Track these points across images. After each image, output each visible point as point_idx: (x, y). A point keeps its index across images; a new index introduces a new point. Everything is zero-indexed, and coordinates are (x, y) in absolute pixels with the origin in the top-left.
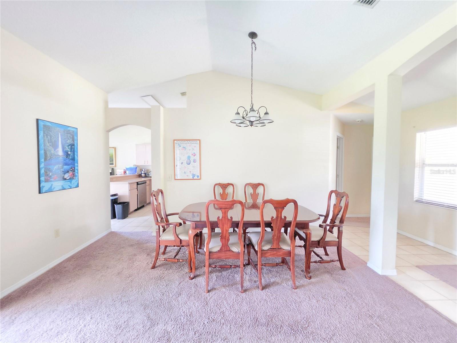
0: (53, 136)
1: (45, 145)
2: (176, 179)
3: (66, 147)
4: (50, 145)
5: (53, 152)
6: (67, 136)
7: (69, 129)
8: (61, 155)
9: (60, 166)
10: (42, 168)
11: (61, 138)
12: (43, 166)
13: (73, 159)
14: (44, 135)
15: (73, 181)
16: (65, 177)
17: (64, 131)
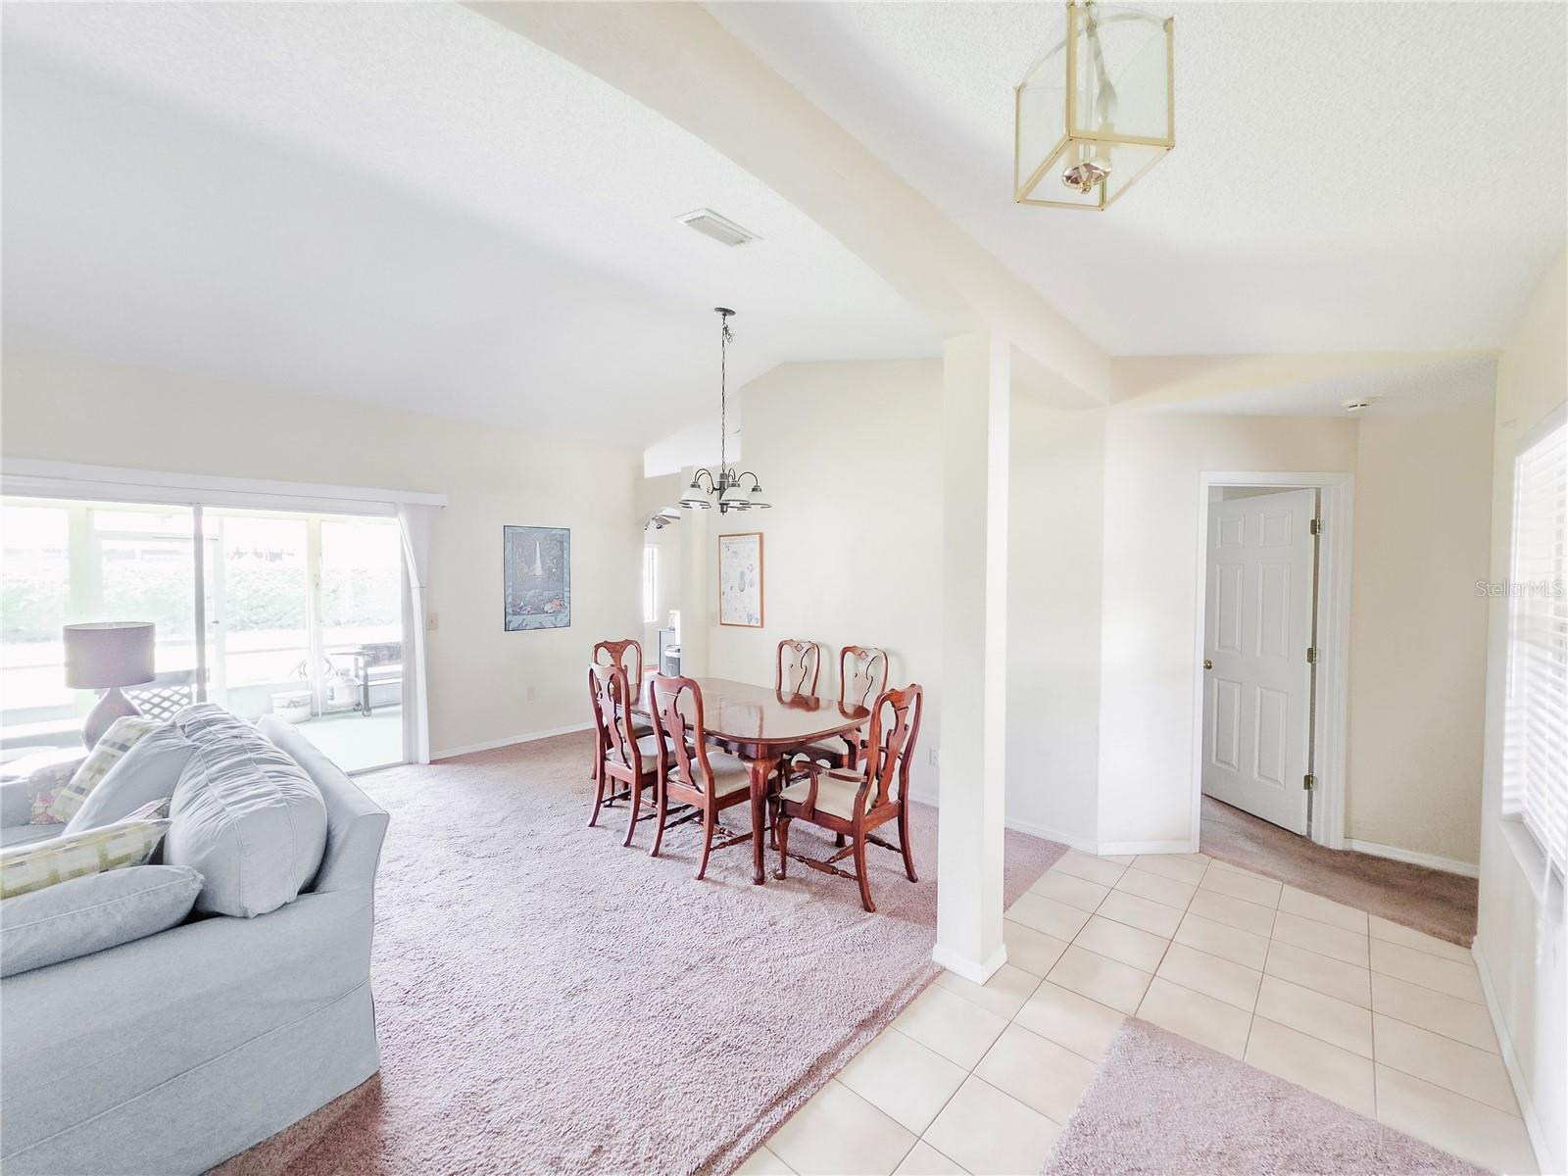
0: (528, 548)
1: (514, 563)
2: (722, 623)
3: (549, 562)
4: (522, 562)
5: (526, 570)
6: (551, 544)
7: (555, 532)
8: (538, 575)
9: (538, 591)
10: (509, 595)
11: (540, 550)
12: (511, 592)
13: (562, 580)
14: (513, 549)
15: (560, 616)
16: (545, 609)
17: (545, 538)
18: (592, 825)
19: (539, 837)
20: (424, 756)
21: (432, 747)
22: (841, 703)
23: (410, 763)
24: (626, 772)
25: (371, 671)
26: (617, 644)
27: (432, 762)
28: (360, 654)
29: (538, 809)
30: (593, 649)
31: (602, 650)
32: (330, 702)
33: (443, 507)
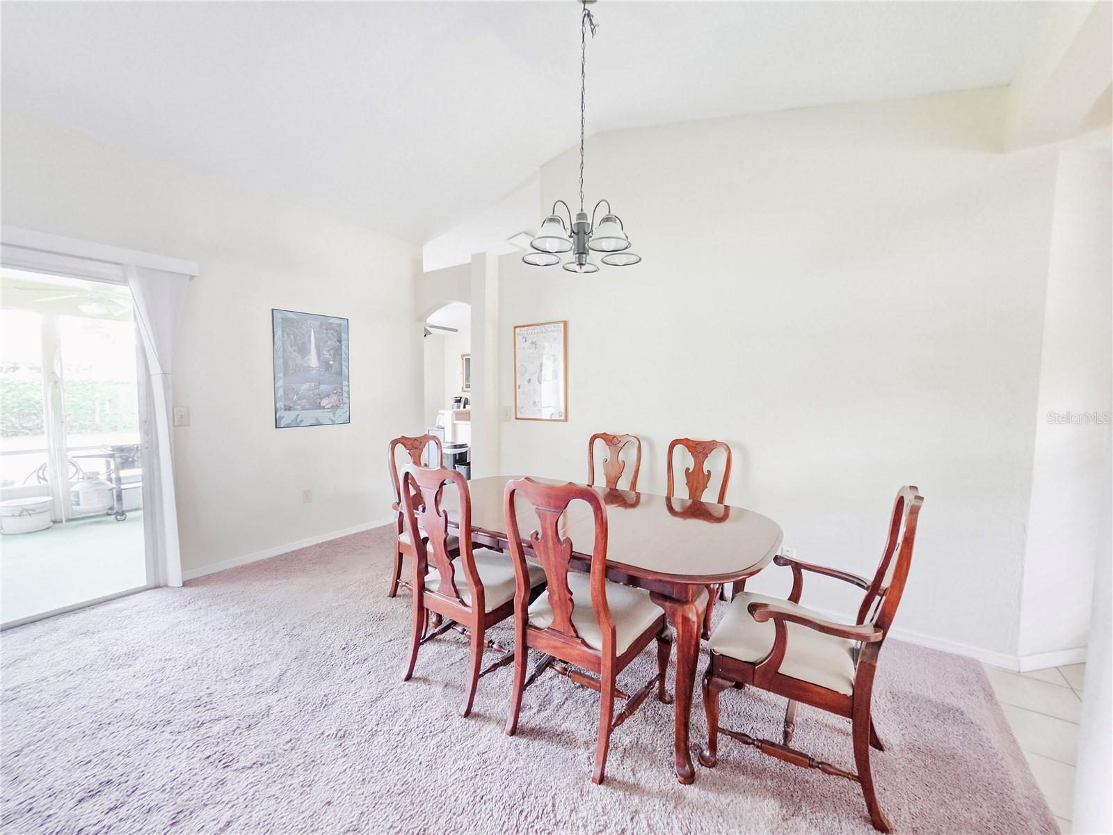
0: (301, 335)
1: (284, 351)
2: (518, 417)
3: (325, 353)
4: (294, 351)
5: (299, 360)
6: (327, 333)
7: (331, 320)
8: (314, 366)
9: (313, 384)
10: (279, 387)
11: (315, 338)
12: (282, 384)
13: (340, 374)
14: (283, 334)
15: (339, 412)
16: (322, 404)
17: (321, 326)
18: (409, 678)
19: (336, 710)
20: (175, 576)
21: (184, 565)
22: (668, 500)
23: (157, 587)
24: (462, 612)
25: (123, 473)
26: (416, 439)
27: (186, 584)
28: (112, 456)
29: (329, 652)
30: (388, 447)
31: (399, 447)
32: (75, 508)
33: (192, 277)
